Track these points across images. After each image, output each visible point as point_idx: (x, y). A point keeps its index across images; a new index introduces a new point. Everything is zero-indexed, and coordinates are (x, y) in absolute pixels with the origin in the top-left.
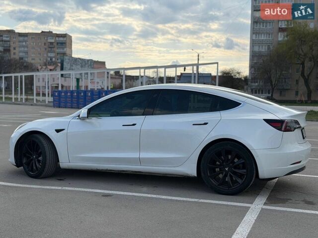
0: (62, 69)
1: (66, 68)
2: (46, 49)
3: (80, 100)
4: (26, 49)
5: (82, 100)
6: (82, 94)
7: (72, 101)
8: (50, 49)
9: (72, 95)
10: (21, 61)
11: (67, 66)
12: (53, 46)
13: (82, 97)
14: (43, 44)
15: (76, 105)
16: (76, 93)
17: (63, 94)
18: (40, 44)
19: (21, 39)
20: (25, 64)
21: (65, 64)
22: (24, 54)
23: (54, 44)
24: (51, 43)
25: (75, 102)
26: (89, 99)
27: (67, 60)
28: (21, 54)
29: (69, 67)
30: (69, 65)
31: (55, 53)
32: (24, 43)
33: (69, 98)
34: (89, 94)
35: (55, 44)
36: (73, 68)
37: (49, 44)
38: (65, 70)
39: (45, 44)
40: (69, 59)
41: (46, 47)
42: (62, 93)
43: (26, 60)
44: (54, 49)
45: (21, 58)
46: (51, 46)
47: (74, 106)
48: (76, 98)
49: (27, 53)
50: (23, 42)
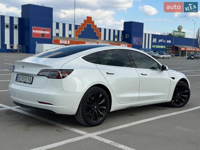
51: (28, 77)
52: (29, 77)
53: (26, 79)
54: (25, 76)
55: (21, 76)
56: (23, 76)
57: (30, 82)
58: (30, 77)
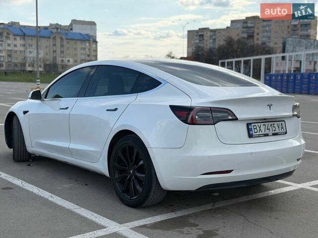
0: (284, 51)
1: (288, 50)
2: (289, 32)
3: (290, 84)
4: (269, 34)
5: (292, 84)
6: (292, 78)
7: (282, 84)
8: (293, 32)
9: (282, 79)
10: (263, 46)
11: (289, 49)
12: (297, 29)
13: (292, 81)
14: (286, 28)
15: (285, 89)
16: (287, 76)
17: (274, 78)
18: (283, 27)
19: (265, 23)
20: (267, 49)
21: (287, 46)
22: (267, 39)
23: (298, 26)
24: (295, 26)
25: (285, 86)
26: (298, 83)
27: (290, 42)
28: (264, 40)
29: (291, 49)
30: (292, 47)
31: (298, 35)
32: (267, 28)
33: (279, 82)
34: (299, 78)
36: (297, 50)
37: (293, 26)
38: (287, 52)
39: (288, 27)
40: (292, 41)
41: (289, 30)
42: (273, 76)
43: (268, 44)
44: (297, 32)
45: (264, 43)
46: (294, 29)
47: (283, 91)
48: (286, 82)
49: (269, 37)
50: (266, 27)
51: (275, 123)
52: (278, 123)
53: (274, 129)
54: (270, 123)
55: (259, 124)
56: (267, 124)
57: (283, 131)
58: (280, 123)
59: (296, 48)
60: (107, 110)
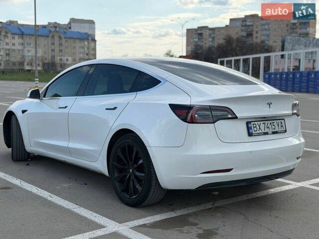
0: (283, 50)
1: (287, 48)
2: (288, 30)
4: (268, 32)
5: (291, 82)
6: (291, 76)
7: (281, 83)
8: (292, 30)
9: (281, 77)
10: (262, 44)
12: (296, 27)
13: (291, 79)
14: (285, 26)
15: (284, 87)
16: (286, 75)
17: (273, 76)
18: (282, 26)
19: (264, 22)
20: (266, 48)
21: (286, 44)
22: (266, 37)
23: (296, 24)
24: (294, 24)
25: (284, 84)
26: (297, 81)
27: (289, 41)
28: (263, 38)
29: (290, 48)
30: (291, 45)
31: (297, 33)
32: (266, 27)
33: (278, 80)
34: (298, 76)
35: (298, 25)
36: (295, 48)
37: (292, 25)
38: (286, 50)
39: (287, 25)
40: (291, 39)
41: (288, 28)
43: (267, 43)
44: (296, 30)
45: (263, 42)
46: (294, 27)
47: (282, 89)
48: (285, 80)
49: (268, 36)
50: (265, 25)
51: (275, 121)
52: (278, 121)
53: (273, 127)
54: (269, 122)
55: (259, 123)
56: (266, 122)
57: (282, 129)
58: (280, 121)
59: (295, 46)
60: (107, 109)
